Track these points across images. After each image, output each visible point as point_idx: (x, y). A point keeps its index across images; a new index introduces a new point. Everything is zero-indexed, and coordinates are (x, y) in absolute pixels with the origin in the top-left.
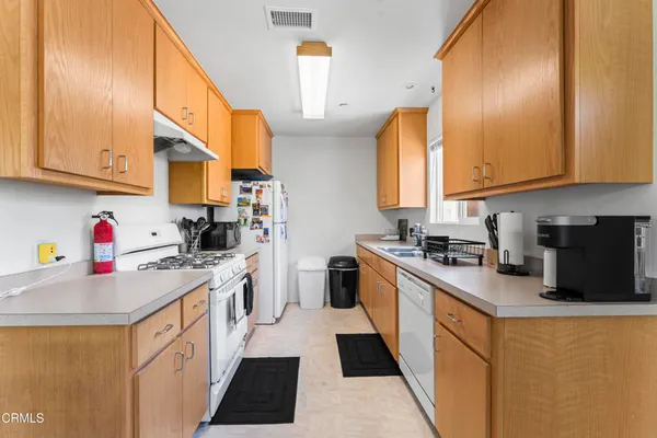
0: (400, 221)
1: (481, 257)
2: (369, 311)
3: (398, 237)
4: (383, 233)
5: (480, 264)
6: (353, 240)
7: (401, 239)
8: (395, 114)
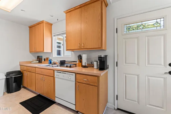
0: (38, 57)
1: (76, 65)
2: (29, 88)
3: (38, 62)
4: (32, 60)
5: (76, 66)
6: (19, 64)
7: (39, 62)
8: (42, 22)
